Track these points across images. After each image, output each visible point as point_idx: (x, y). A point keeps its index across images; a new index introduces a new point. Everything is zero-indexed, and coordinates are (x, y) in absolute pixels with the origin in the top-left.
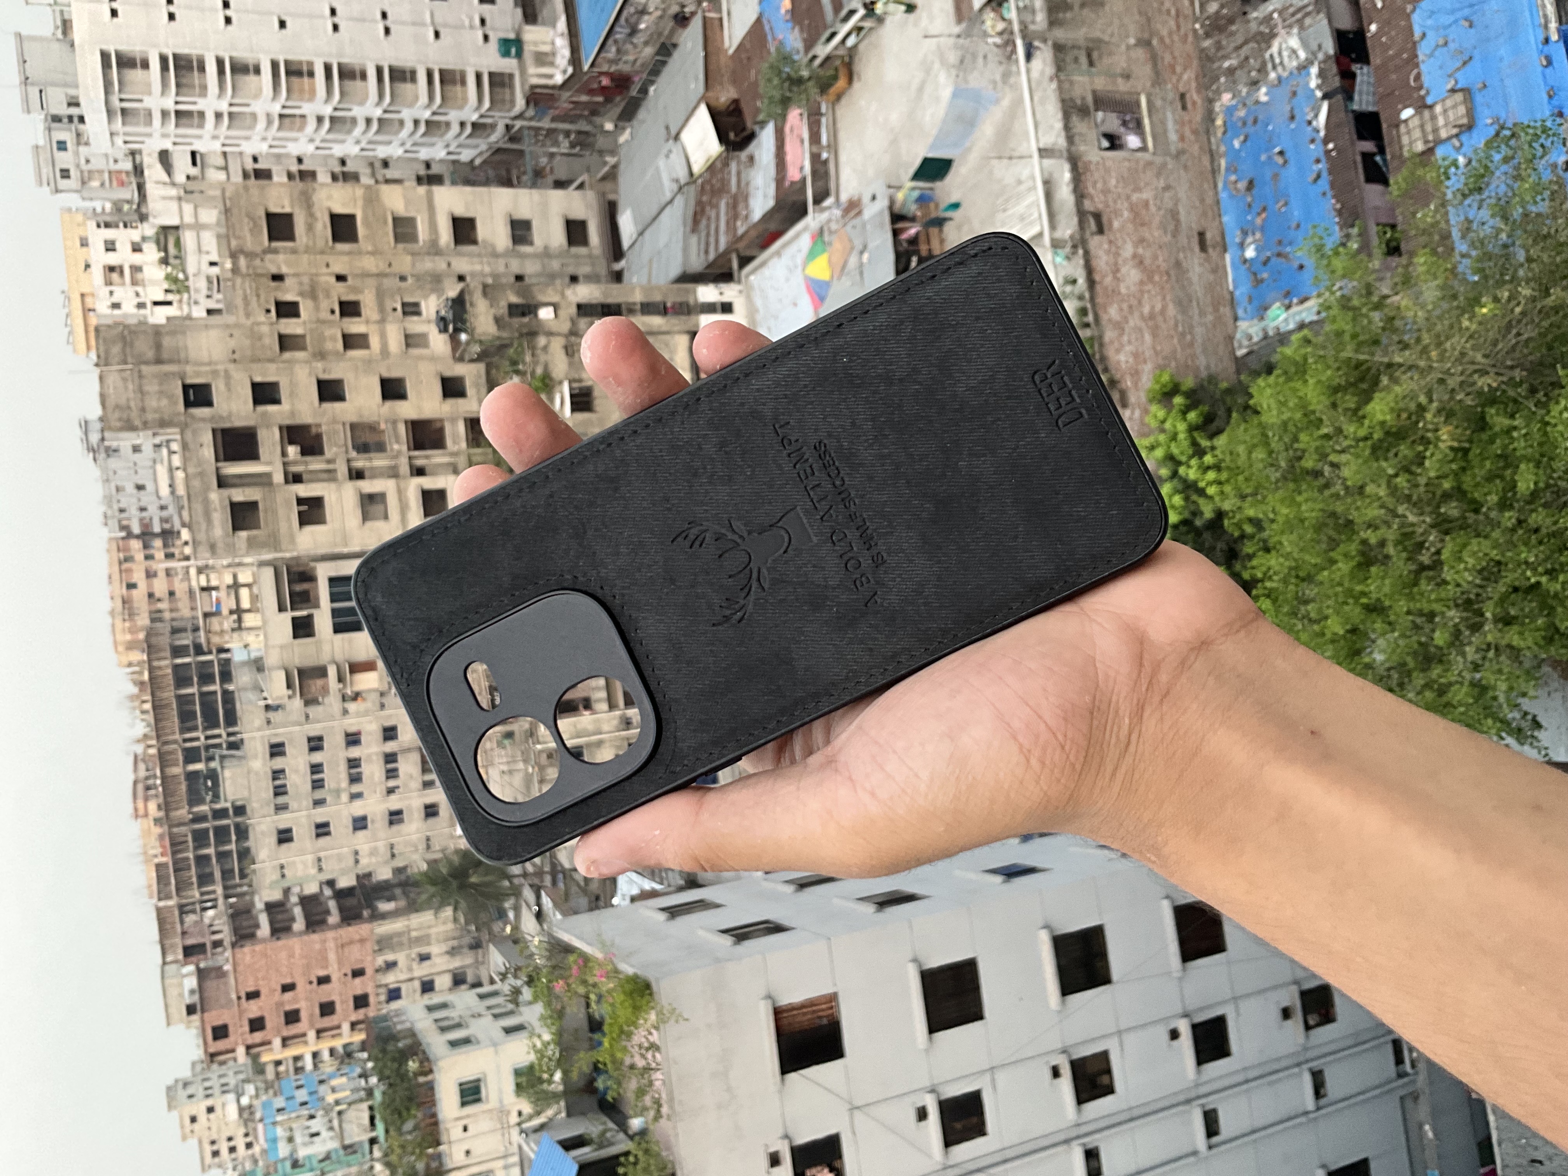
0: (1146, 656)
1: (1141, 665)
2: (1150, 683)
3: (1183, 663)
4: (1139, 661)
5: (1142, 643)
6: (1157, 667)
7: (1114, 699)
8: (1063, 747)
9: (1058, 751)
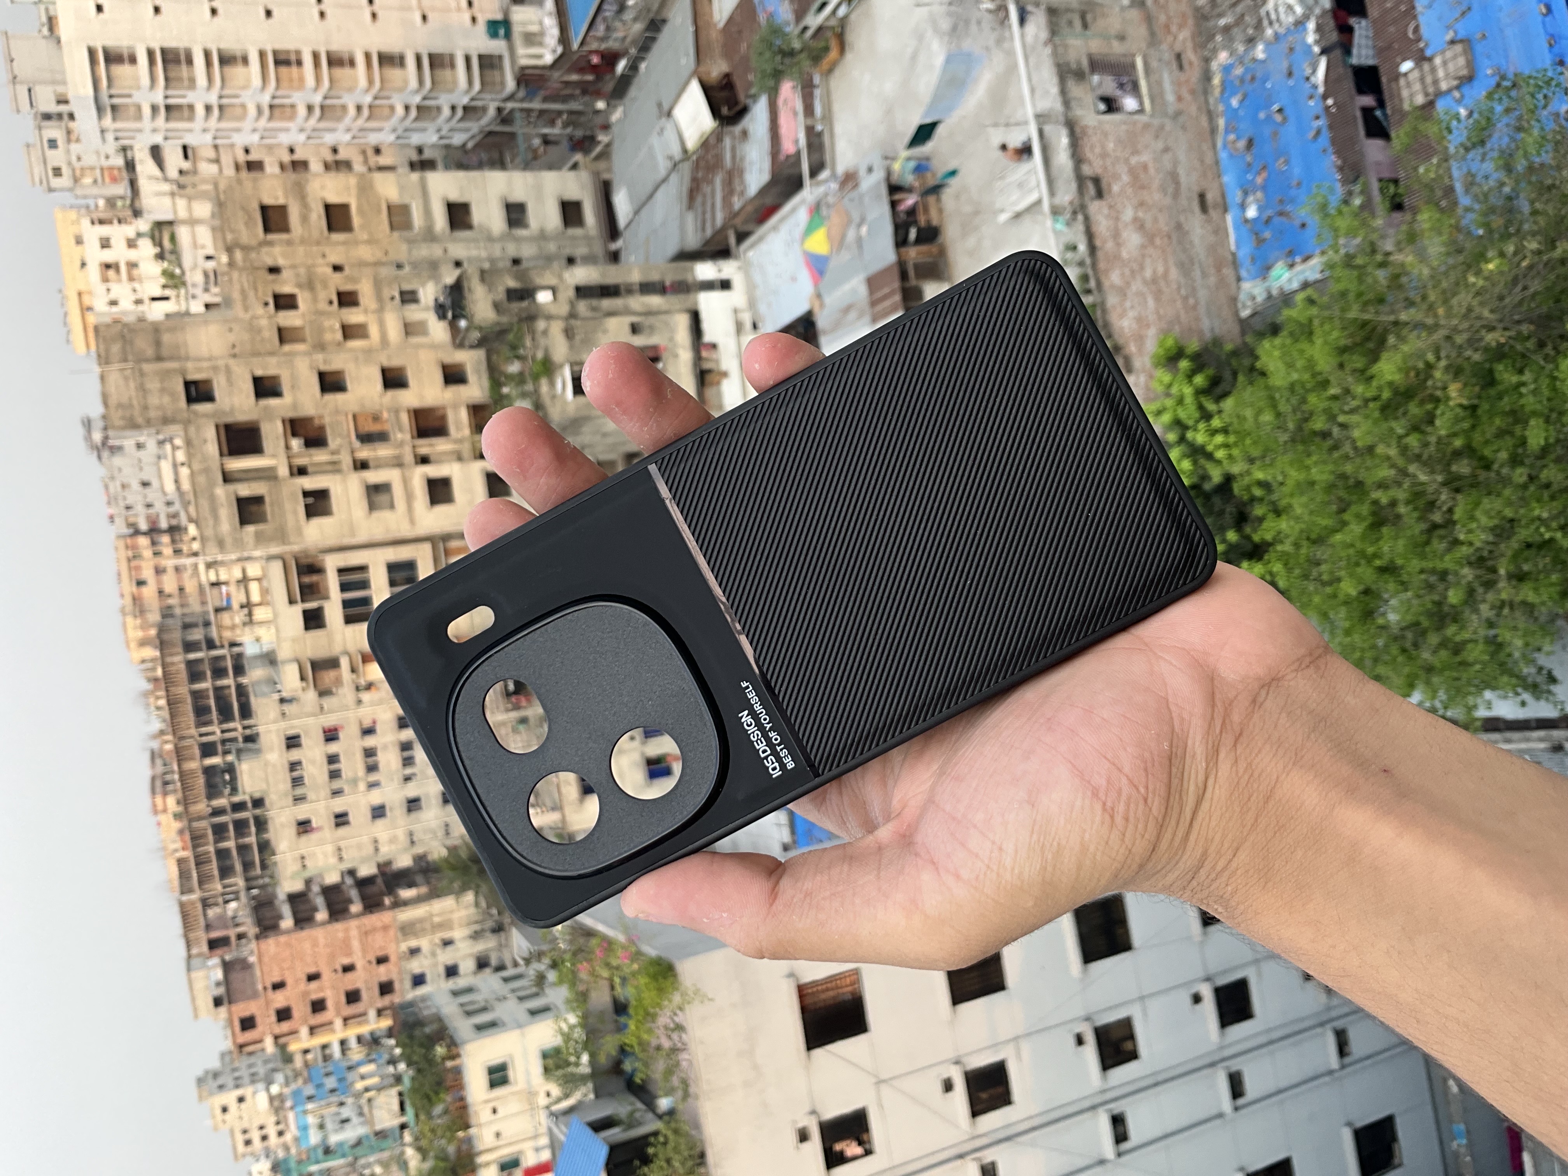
0: (1218, 696)
1: (1213, 706)
2: (1224, 723)
3: (1254, 701)
4: (1211, 698)
5: (1212, 679)
6: (1229, 706)
7: (1190, 743)
8: (1146, 800)
9: (1141, 806)
